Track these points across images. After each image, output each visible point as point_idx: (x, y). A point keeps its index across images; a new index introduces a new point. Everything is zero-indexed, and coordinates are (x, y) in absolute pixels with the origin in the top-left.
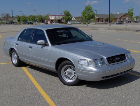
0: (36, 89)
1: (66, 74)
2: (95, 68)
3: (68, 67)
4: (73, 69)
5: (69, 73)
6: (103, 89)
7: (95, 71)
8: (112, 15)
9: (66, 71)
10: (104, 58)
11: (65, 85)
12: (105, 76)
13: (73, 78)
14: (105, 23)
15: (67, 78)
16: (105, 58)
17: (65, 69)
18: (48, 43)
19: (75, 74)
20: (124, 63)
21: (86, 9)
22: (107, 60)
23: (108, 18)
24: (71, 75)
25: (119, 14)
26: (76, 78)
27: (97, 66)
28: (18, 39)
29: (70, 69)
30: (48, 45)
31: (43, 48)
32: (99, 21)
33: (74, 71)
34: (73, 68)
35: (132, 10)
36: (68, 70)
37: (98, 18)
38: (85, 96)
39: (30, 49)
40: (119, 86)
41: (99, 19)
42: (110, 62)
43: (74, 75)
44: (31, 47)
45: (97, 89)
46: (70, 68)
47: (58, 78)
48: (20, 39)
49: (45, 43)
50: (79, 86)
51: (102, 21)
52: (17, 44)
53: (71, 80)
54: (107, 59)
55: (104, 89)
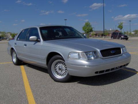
0: (23, 85)
1: (56, 70)
2: (87, 61)
3: (58, 62)
4: (64, 65)
5: (60, 69)
6: (96, 85)
7: (87, 65)
8: (106, 31)
9: (56, 66)
10: (97, 50)
11: (56, 82)
12: (99, 70)
13: (64, 74)
14: (101, 37)
15: (58, 74)
16: (99, 50)
17: (56, 65)
18: (40, 39)
19: (66, 69)
20: (120, 57)
21: (86, 25)
22: (101, 53)
23: (103, 33)
24: (62, 71)
25: (112, 30)
26: (67, 74)
27: (89, 59)
28: (17, 39)
29: (61, 65)
30: (39, 41)
31: (35, 44)
32: (96, 36)
33: (65, 66)
34: (64, 63)
35: (122, 24)
36: (58, 65)
37: (95, 33)
38: (75, 94)
39: (25, 46)
40: (114, 82)
41: (96, 35)
42: (104, 55)
43: (65, 71)
44: (25, 45)
45: (90, 86)
46: (61, 63)
47: (48, 74)
48: (18, 39)
49: (37, 39)
50: (70, 83)
51: (99, 36)
52: (16, 44)
53: (62, 76)
54: (101, 51)
55: (98, 86)
